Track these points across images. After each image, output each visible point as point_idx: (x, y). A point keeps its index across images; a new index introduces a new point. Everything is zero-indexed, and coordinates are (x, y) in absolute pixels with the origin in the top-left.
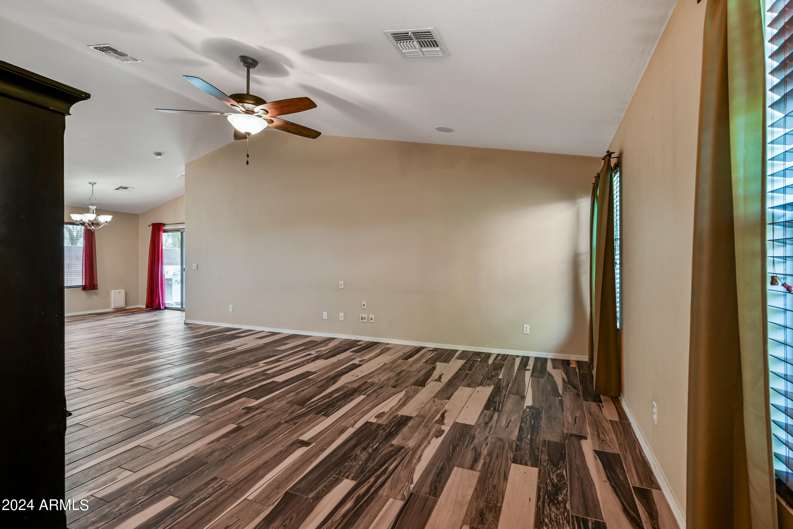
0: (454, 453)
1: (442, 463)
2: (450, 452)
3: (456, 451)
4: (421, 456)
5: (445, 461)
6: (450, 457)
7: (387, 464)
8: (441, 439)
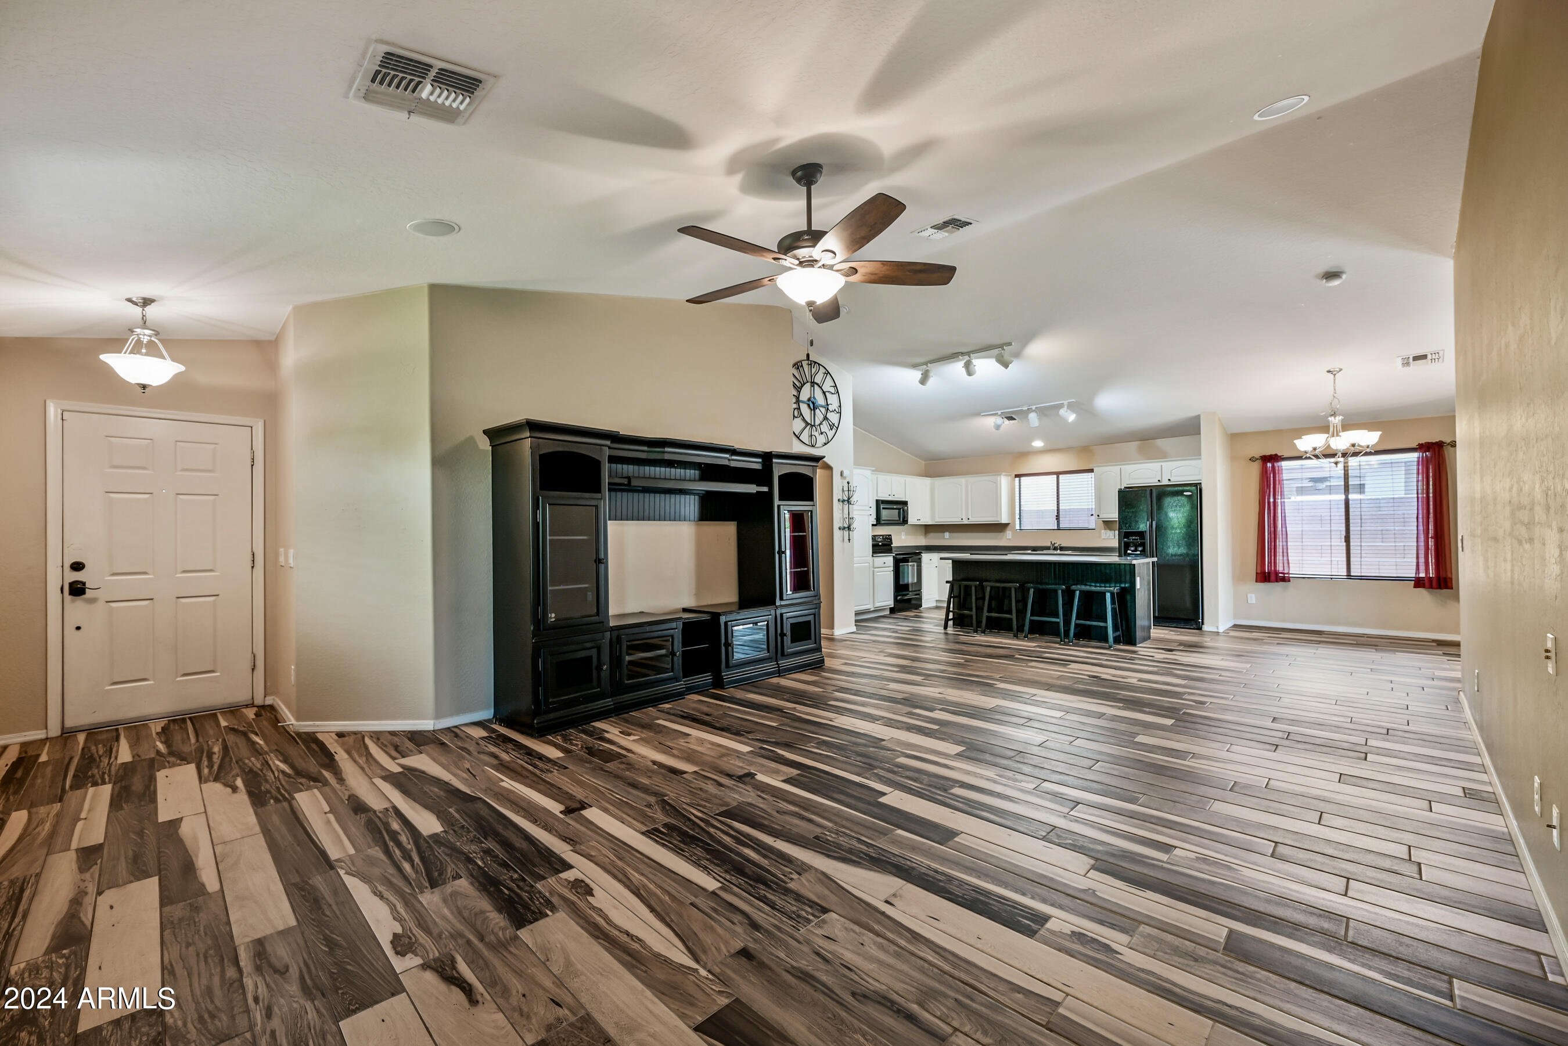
0: (322, 937)
1: (328, 913)
2: (332, 933)
3: (322, 944)
4: (381, 897)
5: (326, 919)
6: (323, 928)
7: (419, 863)
8: (385, 941)
